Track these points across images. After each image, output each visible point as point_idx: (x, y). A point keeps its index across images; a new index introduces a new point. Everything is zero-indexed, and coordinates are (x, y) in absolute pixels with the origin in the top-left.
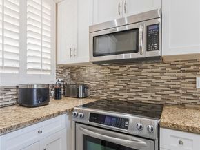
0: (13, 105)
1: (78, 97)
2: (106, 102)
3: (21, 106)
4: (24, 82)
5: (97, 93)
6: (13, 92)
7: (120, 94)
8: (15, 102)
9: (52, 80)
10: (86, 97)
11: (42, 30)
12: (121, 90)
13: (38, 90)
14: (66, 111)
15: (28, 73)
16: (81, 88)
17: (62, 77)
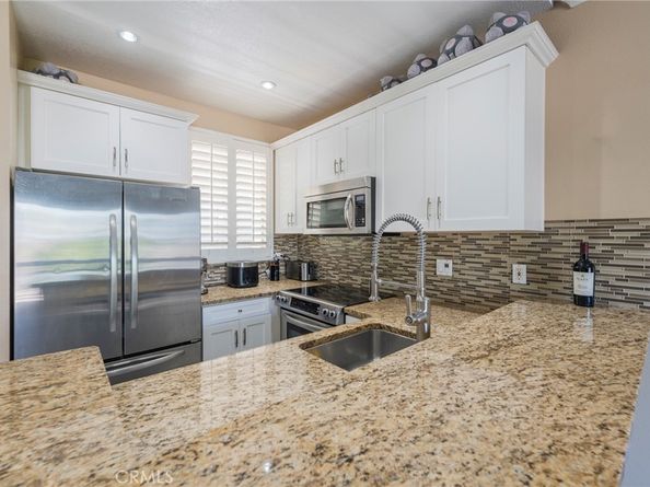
0: (222, 284)
1: (300, 280)
2: (337, 288)
3: (229, 286)
4: (231, 259)
5: (328, 274)
6: (223, 270)
7: (354, 277)
8: (223, 281)
9: (268, 254)
10: (313, 279)
11: (254, 184)
12: (355, 273)
13: (245, 269)
14: (270, 294)
15: (239, 247)
16: (305, 267)
17: (283, 250)
